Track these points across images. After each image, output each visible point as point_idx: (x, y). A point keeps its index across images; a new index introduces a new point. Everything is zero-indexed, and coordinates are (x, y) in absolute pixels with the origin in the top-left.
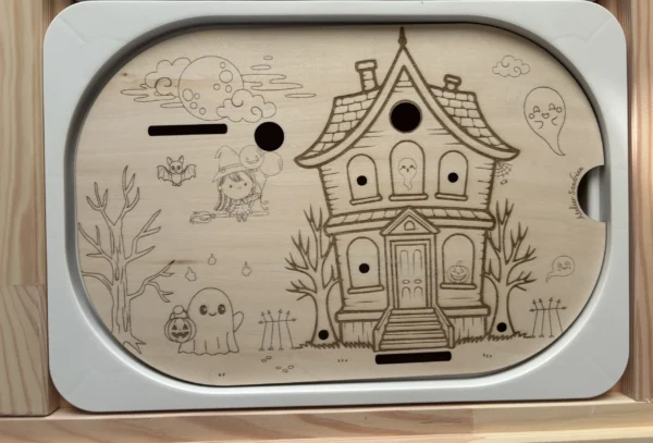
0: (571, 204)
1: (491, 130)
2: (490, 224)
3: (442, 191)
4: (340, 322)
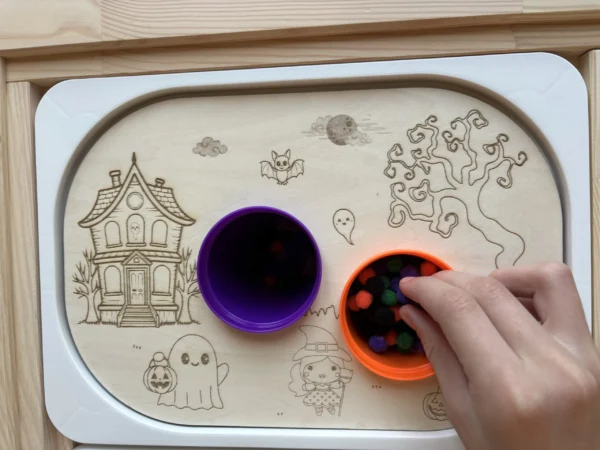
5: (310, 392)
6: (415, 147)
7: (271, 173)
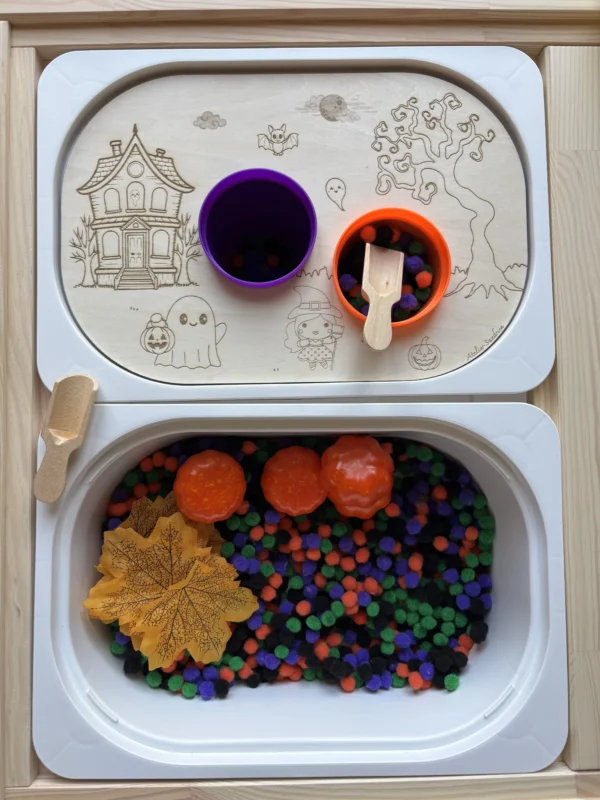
5: (304, 348)
6: (399, 124)
7: (267, 144)
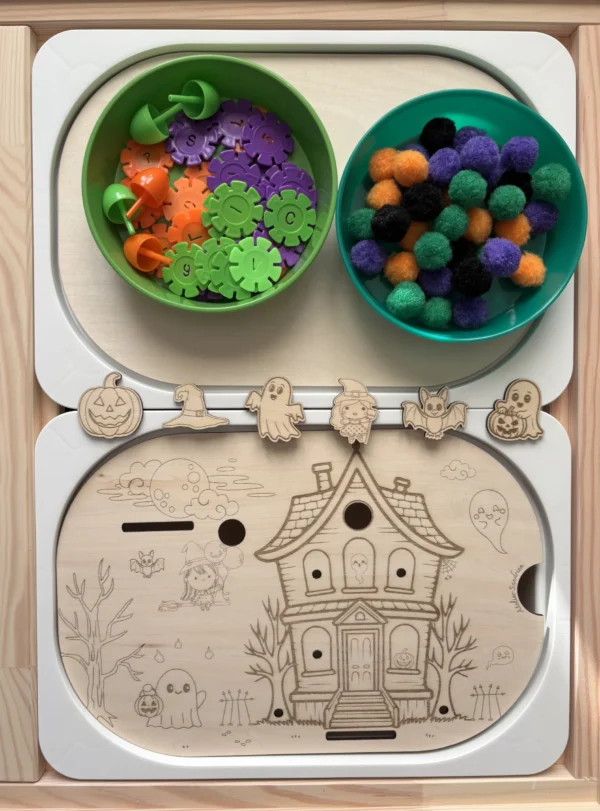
0: (512, 599)
1: (437, 530)
2: (434, 616)
3: (390, 585)
4: (294, 702)
